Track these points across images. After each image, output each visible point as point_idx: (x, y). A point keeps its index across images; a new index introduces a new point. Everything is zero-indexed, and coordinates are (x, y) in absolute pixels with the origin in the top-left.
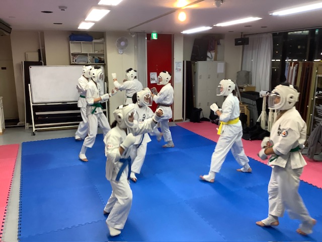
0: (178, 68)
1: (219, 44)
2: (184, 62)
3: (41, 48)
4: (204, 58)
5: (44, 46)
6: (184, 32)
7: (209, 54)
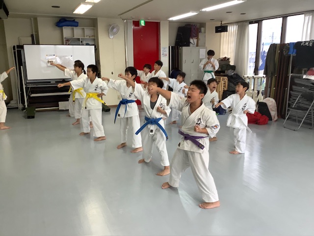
0: (165, 53)
1: (200, 32)
2: (169, 47)
3: (34, 33)
4: (188, 44)
5: (37, 32)
6: (171, 19)
7: (191, 41)
